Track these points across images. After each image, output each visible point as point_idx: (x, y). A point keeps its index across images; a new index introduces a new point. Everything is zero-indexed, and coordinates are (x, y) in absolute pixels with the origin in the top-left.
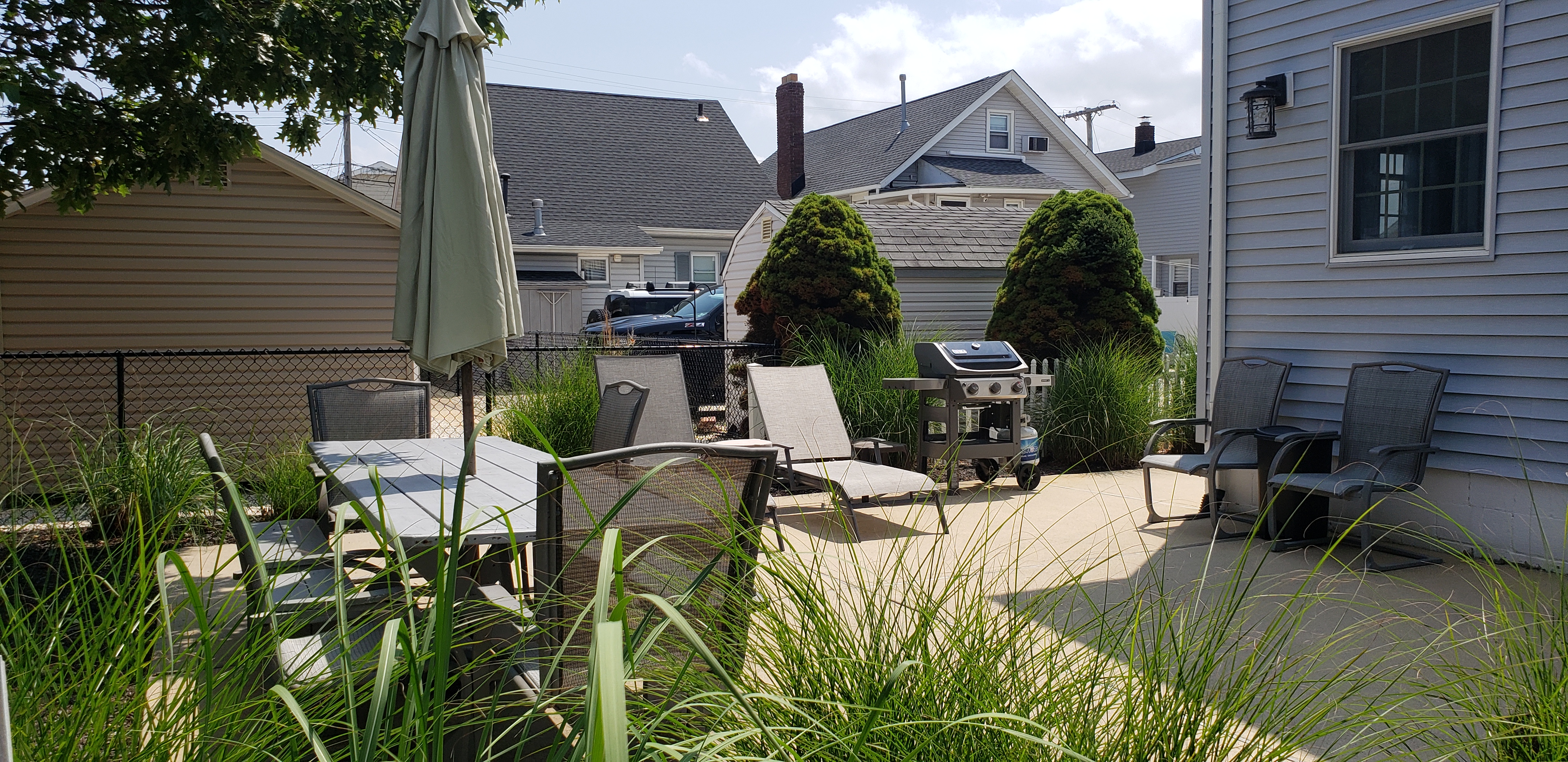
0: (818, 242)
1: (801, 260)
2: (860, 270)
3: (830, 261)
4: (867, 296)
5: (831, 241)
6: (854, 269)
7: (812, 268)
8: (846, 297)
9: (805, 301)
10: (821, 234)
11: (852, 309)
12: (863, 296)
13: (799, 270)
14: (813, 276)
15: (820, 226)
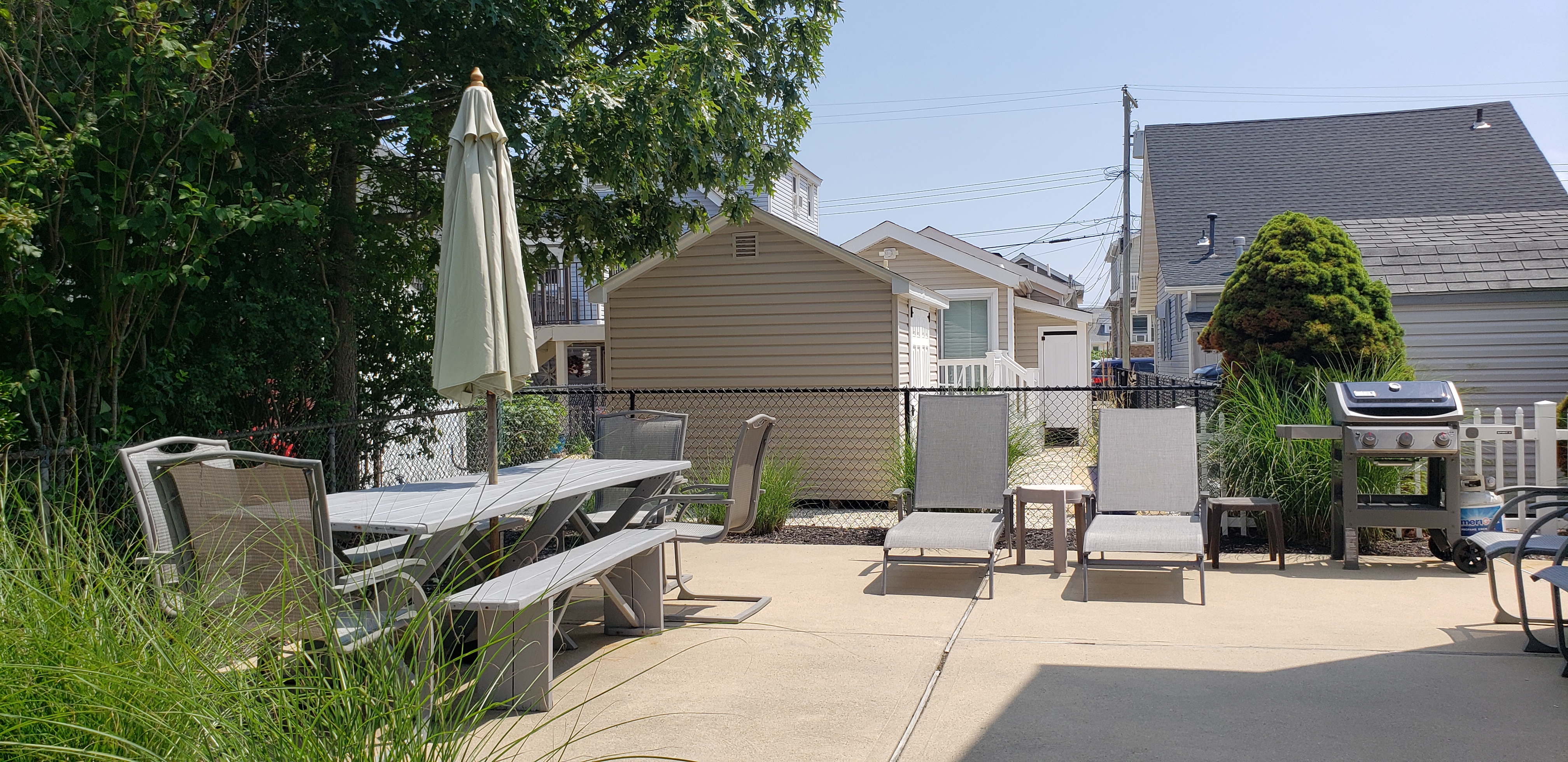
0: (1268, 268)
1: (1250, 289)
2: (1321, 297)
3: (1283, 288)
4: (1325, 328)
5: (1284, 265)
6: (1311, 296)
7: (1260, 298)
8: (1299, 330)
9: (1249, 336)
10: (1275, 259)
11: (1305, 344)
12: (1318, 327)
13: (1247, 302)
14: (1261, 306)
15: (1277, 250)
